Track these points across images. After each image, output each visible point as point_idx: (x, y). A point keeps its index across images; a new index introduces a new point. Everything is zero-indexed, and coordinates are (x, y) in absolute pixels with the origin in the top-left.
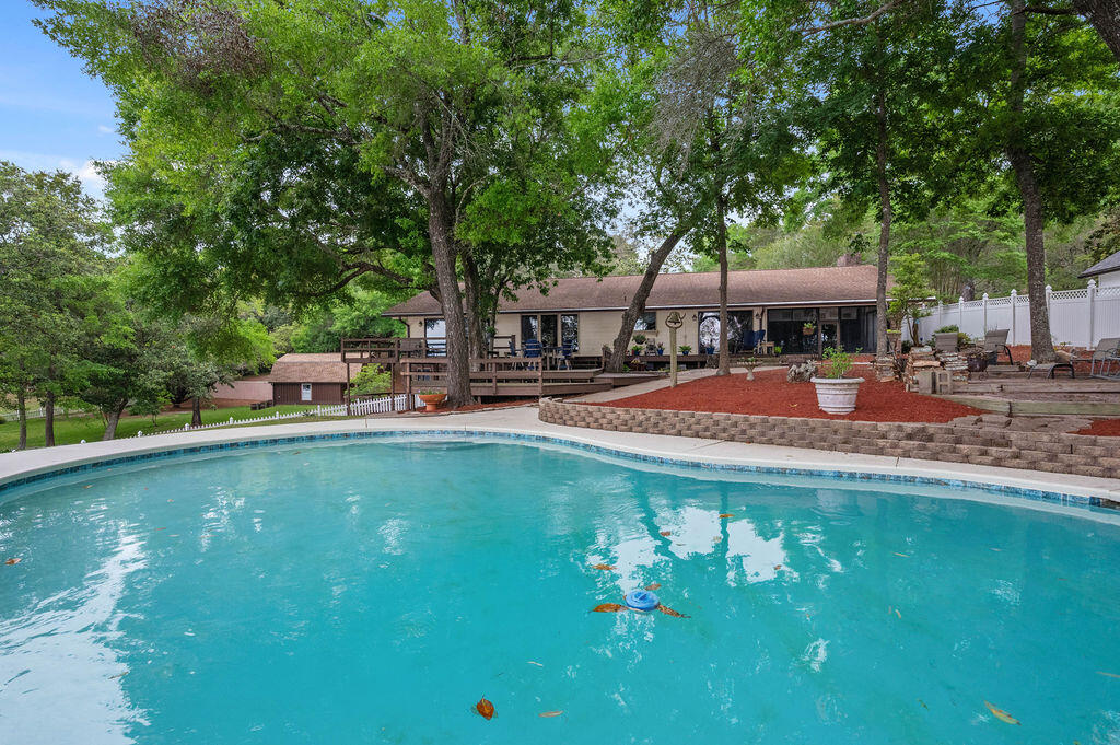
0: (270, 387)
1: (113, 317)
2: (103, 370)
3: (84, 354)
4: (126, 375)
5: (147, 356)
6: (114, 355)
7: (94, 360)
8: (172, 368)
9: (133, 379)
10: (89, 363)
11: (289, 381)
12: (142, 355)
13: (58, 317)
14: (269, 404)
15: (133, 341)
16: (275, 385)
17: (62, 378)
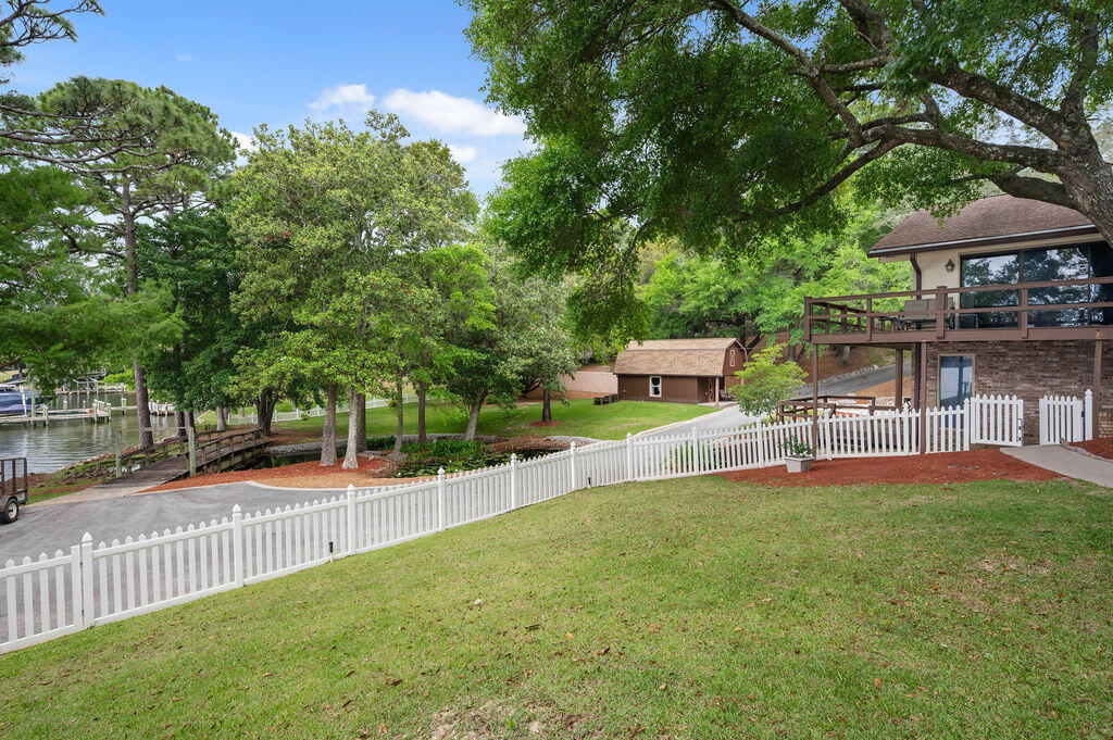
0: (615, 379)
1: (478, 293)
2: (466, 354)
3: (449, 338)
4: (487, 362)
5: (507, 341)
6: (477, 339)
7: (460, 345)
8: (531, 356)
9: (494, 367)
10: (454, 347)
11: (636, 372)
12: (501, 339)
13: (427, 292)
14: (614, 399)
15: (494, 322)
16: (621, 377)
17: (431, 365)
